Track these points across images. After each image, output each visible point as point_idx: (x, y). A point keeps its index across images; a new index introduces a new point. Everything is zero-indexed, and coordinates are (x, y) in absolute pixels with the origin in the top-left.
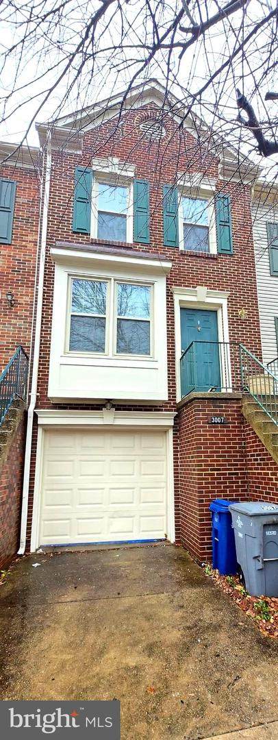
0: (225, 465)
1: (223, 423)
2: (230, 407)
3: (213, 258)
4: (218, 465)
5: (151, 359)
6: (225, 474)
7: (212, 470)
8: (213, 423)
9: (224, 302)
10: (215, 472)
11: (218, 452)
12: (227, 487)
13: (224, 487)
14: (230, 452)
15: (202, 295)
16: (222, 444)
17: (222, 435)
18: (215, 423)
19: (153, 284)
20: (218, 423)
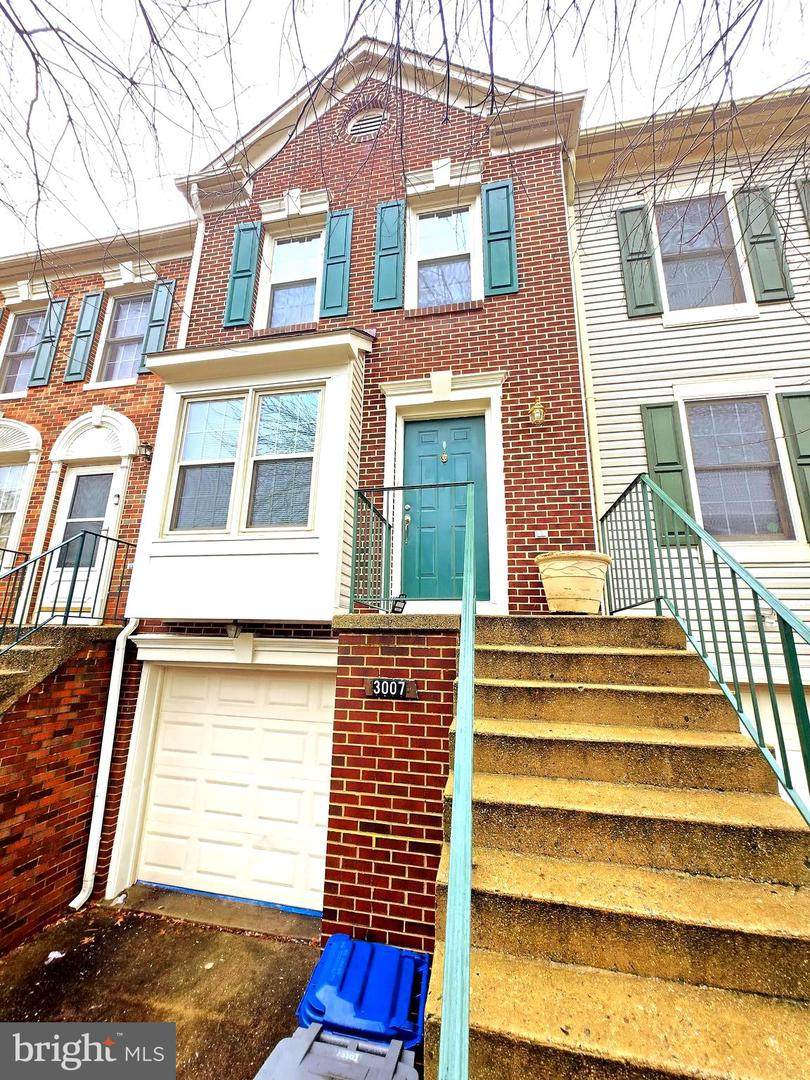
0: (402, 818)
1: (404, 698)
2: (426, 652)
3: (475, 309)
4: (382, 815)
5: (308, 535)
6: (400, 845)
7: (366, 827)
8: (374, 696)
9: (495, 394)
10: (374, 836)
11: (386, 778)
12: (405, 885)
13: (397, 884)
14: (418, 780)
15: (442, 388)
16: (399, 753)
17: (400, 730)
18: (381, 695)
19: (324, 384)
20: (389, 696)
